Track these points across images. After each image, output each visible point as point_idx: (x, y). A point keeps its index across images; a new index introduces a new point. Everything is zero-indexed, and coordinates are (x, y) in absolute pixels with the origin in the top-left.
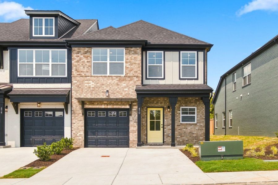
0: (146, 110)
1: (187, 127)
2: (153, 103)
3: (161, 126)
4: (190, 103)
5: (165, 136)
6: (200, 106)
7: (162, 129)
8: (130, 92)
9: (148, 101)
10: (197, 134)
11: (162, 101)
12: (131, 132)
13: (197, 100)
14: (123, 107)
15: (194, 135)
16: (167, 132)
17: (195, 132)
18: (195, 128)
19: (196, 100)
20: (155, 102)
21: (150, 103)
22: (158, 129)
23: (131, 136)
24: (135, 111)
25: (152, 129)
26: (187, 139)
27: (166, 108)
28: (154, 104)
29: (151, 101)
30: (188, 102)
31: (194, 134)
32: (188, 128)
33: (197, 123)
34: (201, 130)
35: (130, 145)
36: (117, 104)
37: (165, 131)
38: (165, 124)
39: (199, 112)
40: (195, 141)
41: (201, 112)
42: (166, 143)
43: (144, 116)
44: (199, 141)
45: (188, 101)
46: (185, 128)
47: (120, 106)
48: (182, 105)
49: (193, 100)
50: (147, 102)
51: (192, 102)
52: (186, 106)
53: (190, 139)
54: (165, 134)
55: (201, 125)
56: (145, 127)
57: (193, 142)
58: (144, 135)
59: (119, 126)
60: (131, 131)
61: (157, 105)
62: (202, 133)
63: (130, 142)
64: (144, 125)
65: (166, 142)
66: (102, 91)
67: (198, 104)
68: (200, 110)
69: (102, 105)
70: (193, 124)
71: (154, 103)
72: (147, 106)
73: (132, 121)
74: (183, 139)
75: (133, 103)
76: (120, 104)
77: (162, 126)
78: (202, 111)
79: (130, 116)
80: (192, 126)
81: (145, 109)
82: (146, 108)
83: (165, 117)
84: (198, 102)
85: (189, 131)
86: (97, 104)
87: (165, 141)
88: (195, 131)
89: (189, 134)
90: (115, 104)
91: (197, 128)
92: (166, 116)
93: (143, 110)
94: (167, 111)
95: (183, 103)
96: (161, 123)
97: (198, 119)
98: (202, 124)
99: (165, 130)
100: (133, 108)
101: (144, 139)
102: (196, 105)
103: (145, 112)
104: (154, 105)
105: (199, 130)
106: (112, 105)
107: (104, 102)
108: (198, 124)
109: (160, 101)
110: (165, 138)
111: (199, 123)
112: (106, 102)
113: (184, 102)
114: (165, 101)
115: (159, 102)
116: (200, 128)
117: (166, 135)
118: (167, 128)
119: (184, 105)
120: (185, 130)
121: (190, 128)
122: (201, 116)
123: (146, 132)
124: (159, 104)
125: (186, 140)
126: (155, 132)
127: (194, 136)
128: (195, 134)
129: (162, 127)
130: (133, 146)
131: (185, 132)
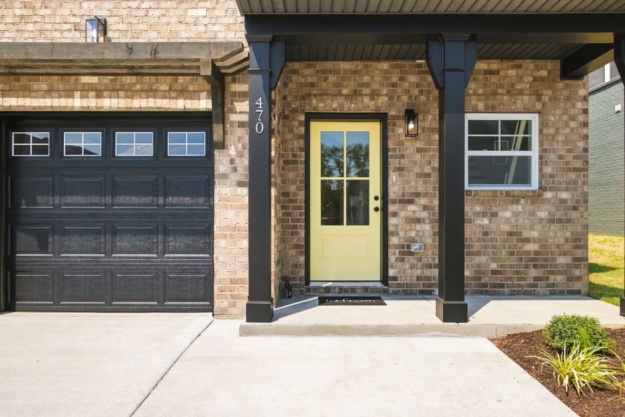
0: (302, 130)
1: (494, 209)
2: (336, 95)
3: (373, 204)
4: (508, 92)
5: (391, 251)
6: (558, 112)
7: (375, 218)
8: (217, 28)
9: (312, 85)
10: (542, 241)
11: (376, 86)
12: (225, 236)
13: (542, 79)
14: (180, 104)
15: (531, 247)
16: (402, 234)
17: (535, 234)
18: (533, 214)
19: (535, 79)
20: (345, 91)
21: (323, 94)
22: (359, 217)
23: (221, 258)
24: (241, 124)
25: (332, 216)
26: (494, 266)
27: (397, 117)
28: (341, 99)
29: (324, 85)
30: (500, 91)
31: (527, 240)
32: (500, 214)
33: (542, 188)
34: (560, 221)
35: (219, 303)
36: (151, 90)
37: (391, 228)
38: (391, 196)
39: (553, 136)
40: (533, 273)
41: (561, 138)
42: (399, 285)
43: (294, 156)
44: (551, 273)
45: (501, 86)
46: (484, 215)
47: (164, 97)
48: (474, 102)
49: (521, 81)
50: (305, 90)
51: (521, 93)
52: (493, 110)
53: (512, 266)
54: (394, 240)
55: (563, 201)
56: (295, 208)
57: (524, 279)
58: (297, 247)
59: (165, 205)
60: (220, 228)
61: (351, 107)
62: (568, 235)
63: (216, 287)
64: (295, 201)
65: (395, 278)
66: (73, 20)
67: (546, 99)
68: (557, 130)
69: (69, 94)
70: (524, 195)
71: (340, 94)
72: (308, 109)
73: (224, 176)
74: (479, 265)
75: (234, 81)
76: (164, 87)
77: (378, 204)
78: (568, 130)
79: (216, 152)
80: (518, 202)
81: (296, 124)
82: (302, 118)
83: (393, 163)
84: (550, 92)
85: (506, 228)
86: (44, 87)
87: (391, 272)
88: (532, 228)
89: (505, 241)
90: (138, 87)
91: (543, 214)
92: (395, 157)
93: (291, 131)
94: (401, 131)
95: (475, 94)
96: (375, 189)
97: (548, 170)
98: (565, 195)
99: (392, 221)
100: (233, 111)
101: (295, 266)
102: (539, 106)
103: (300, 137)
104: (341, 106)
105: (551, 221)
106: (122, 93)
107: (85, 79)
108: (548, 195)
109: (367, 85)
110: (392, 259)
111: (552, 189)
112: (95, 79)
113: (481, 91)
114: (394, 85)
115: (366, 91)
116: (559, 215)
117: (396, 247)
118: (402, 214)
119: (481, 106)
120: (486, 221)
121: (508, 214)
122: (561, 157)
123: (302, 234)
124: (366, 100)
125: (494, 272)
126: (345, 231)
127: (528, 253)
128: (535, 241)
129: (376, 209)
130: (231, 310)
131: (486, 234)
